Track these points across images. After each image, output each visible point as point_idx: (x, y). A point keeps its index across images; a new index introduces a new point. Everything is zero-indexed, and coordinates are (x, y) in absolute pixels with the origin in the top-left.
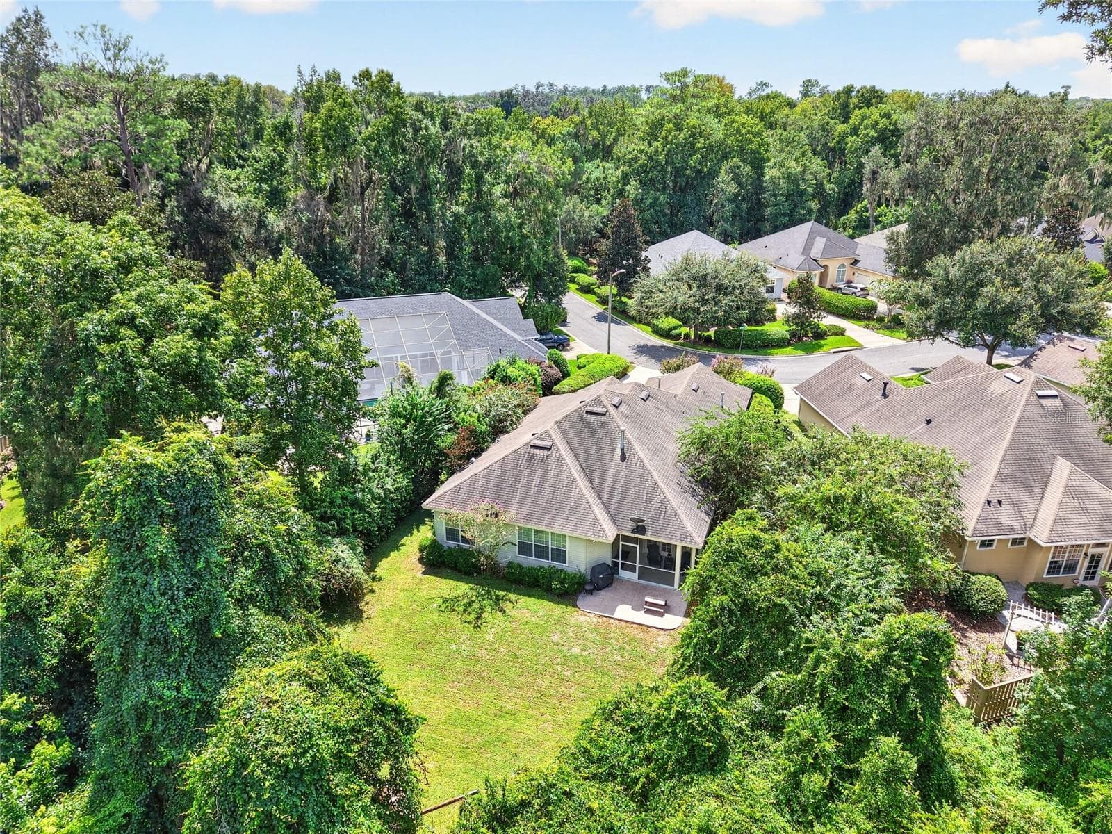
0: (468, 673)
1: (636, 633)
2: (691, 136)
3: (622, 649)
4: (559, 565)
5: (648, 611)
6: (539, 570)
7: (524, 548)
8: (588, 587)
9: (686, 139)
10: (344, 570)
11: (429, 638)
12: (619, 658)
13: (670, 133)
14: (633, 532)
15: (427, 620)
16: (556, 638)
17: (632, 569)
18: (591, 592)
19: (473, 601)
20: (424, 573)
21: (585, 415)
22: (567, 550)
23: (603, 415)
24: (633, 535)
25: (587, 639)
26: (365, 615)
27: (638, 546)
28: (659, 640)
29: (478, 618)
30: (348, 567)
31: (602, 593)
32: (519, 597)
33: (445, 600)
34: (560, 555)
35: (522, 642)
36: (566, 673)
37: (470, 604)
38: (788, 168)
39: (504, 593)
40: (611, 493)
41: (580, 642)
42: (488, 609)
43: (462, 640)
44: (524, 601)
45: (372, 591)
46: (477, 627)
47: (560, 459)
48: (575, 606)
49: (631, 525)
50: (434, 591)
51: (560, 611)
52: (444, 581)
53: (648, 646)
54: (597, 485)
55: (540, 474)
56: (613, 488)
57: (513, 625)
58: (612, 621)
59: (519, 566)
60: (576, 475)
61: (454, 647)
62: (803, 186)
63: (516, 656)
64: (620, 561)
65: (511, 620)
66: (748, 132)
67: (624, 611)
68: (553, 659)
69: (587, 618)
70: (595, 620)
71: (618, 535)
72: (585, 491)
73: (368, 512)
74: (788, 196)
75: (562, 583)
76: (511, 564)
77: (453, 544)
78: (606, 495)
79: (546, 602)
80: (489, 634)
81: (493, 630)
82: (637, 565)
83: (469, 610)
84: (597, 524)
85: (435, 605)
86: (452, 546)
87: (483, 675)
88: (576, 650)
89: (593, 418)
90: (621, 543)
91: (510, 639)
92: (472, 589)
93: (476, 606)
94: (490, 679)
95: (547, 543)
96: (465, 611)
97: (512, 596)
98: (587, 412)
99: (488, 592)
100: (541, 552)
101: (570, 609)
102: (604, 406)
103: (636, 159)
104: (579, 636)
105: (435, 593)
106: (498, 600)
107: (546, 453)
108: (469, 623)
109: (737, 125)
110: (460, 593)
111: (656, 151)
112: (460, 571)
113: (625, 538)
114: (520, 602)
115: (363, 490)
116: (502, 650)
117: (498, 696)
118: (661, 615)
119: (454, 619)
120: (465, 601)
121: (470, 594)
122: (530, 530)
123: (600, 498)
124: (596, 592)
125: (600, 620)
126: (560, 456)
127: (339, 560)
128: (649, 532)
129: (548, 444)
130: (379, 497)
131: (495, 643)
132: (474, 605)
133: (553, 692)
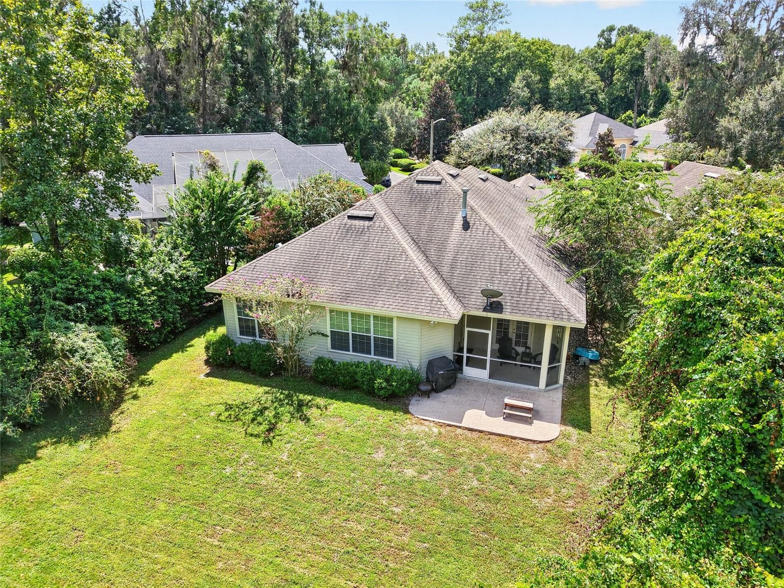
0: (241, 511)
1: (496, 447)
2: (492, 49)
3: (478, 470)
4: (384, 360)
5: (508, 417)
6: (357, 366)
7: (339, 341)
8: (423, 388)
9: (488, 50)
10: (82, 364)
11: (194, 459)
12: (475, 483)
13: (475, 46)
14: (485, 310)
15: (198, 433)
16: (379, 456)
17: (481, 364)
18: (427, 394)
19: (266, 408)
20: (207, 375)
21: (416, 185)
22: (395, 338)
23: (439, 183)
24: (484, 314)
25: (425, 456)
26: (114, 428)
27: (490, 332)
28: (532, 456)
29: (270, 430)
30: (89, 361)
31: (443, 395)
32: (330, 401)
33: (229, 408)
34: (385, 347)
35: (330, 461)
36: (396, 510)
37: (262, 412)
38: (570, 76)
39: (309, 398)
40: (453, 267)
41: (415, 460)
42: (287, 418)
43: (242, 461)
44: (338, 407)
45: (135, 397)
46: (267, 441)
47: (386, 229)
48: (407, 412)
49: (482, 301)
50: (217, 396)
51: (387, 419)
52: (232, 383)
53: (517, 466)
54: (433, 258)
55: (359, 246)
56: (455, 259)
57: (319, 439)
58: (459, 431)
59: (332, 362)
60: (405, 245)
61: (228, 471)
62: (583, 92)
63: (320, 484)
64: (465, 355)
65: (316, 431)
66: (538, 49)
67: (475, 418)
68: (375, 486)
69: (423, 428)
70: (436, 430)
71: (463, 316)
72: (417, 262)
73: (138, 299)
74: (571, 99)
75: (387, 380)
76: (320, 360)
77: (247, 339)
78: (445, 269)
79: (366, 408)
80: (282, 451)
81: (288, 446)
82: (488, 358)
83: (260, 419)
84: (436, 299)
85: (212, 414)
86: (247, 342)
87: (264, 514)
88: (410, 472)
89: (426, 187)
90: (467, 329)
91: (312, 458)
92: (266, 393)
93: (269, 414)
94: (274, 520)
95: (368, 330)
96: (253, 420)
97: (320, 401)
98: (419, 182)
99: (288, 396)
100: (362, 344)
101: (400, 416)
102: (439, 175)
103: (447, 68)
104: (413, 451)
105: (216, 399)
106: (301, 405)
107: (367, 223)
108: (257, 436)
109: (528, 44)
110: (251, 397)
111: (464, 60)
112: (254, 372)
113: (474, 321)
114: (331, 408)
115: (135, 273)
116: (299, 474)
117: (284, 551)
118: (528, 421)
119: (237, 432)
120: (255, 409)
121: (264, 399)
122: (346, 314)
123: (438, 273)
124: (433, 395)
125: (443, 430)
126: (385, 225)
127: (76, 351)
128: (507, 308)
129: (370, 214)
130: (156, 282)
131: (288, 463)
132: (267, 413)
133: (374, 542)
